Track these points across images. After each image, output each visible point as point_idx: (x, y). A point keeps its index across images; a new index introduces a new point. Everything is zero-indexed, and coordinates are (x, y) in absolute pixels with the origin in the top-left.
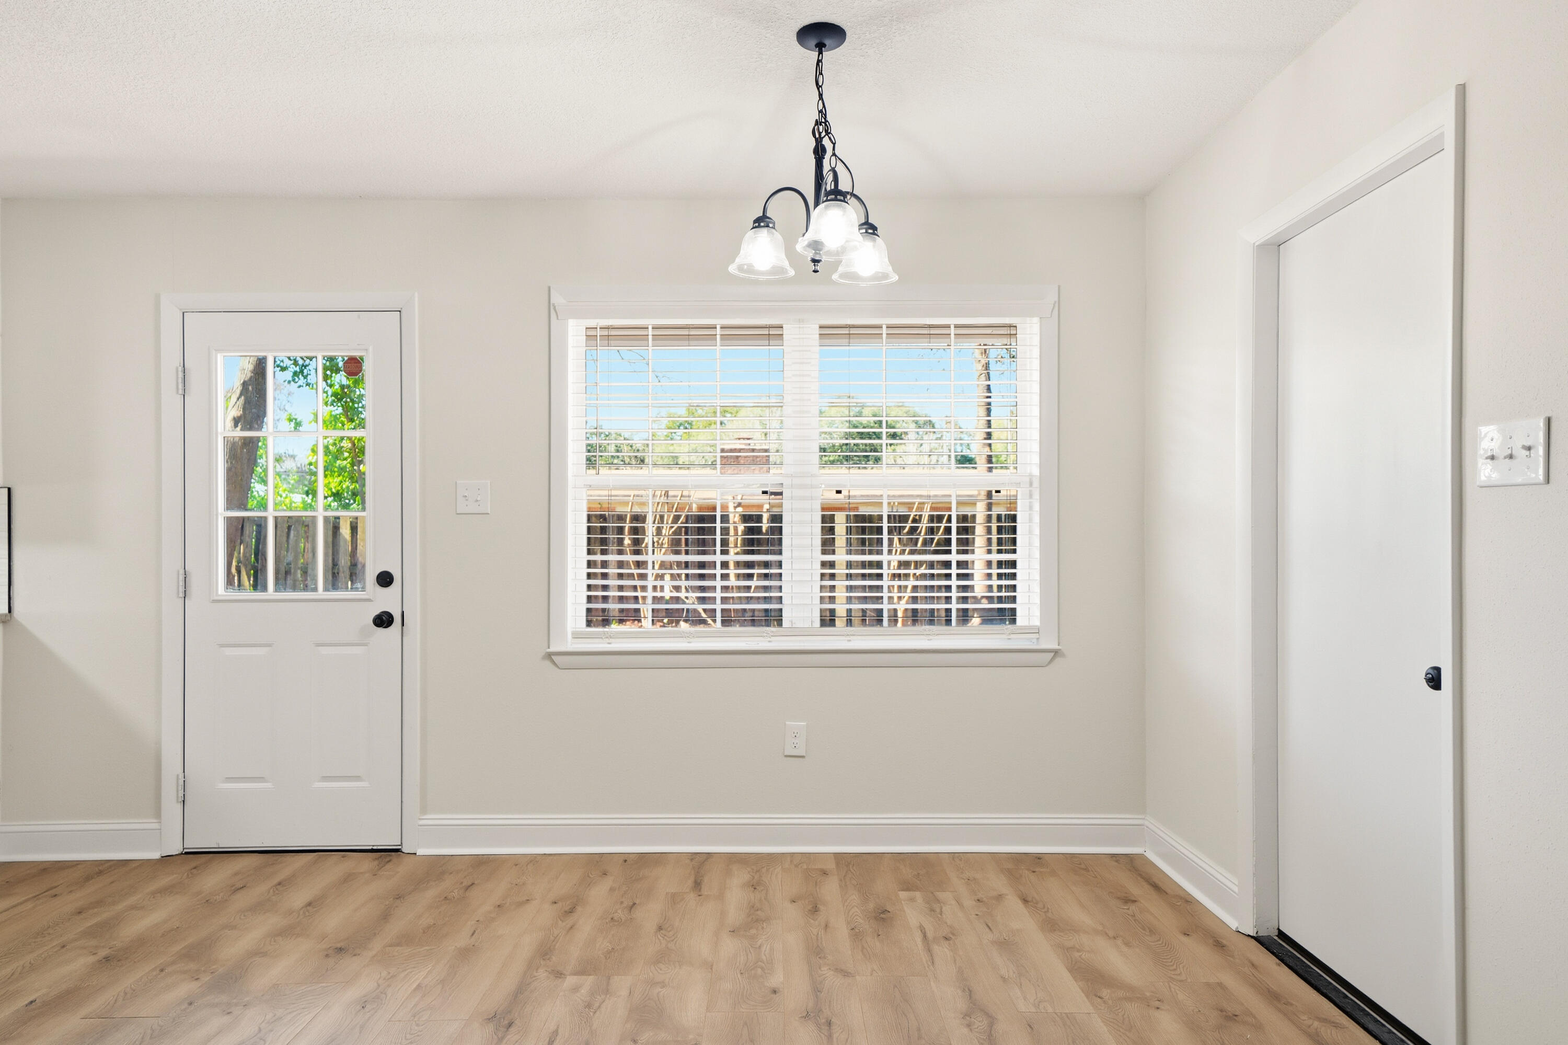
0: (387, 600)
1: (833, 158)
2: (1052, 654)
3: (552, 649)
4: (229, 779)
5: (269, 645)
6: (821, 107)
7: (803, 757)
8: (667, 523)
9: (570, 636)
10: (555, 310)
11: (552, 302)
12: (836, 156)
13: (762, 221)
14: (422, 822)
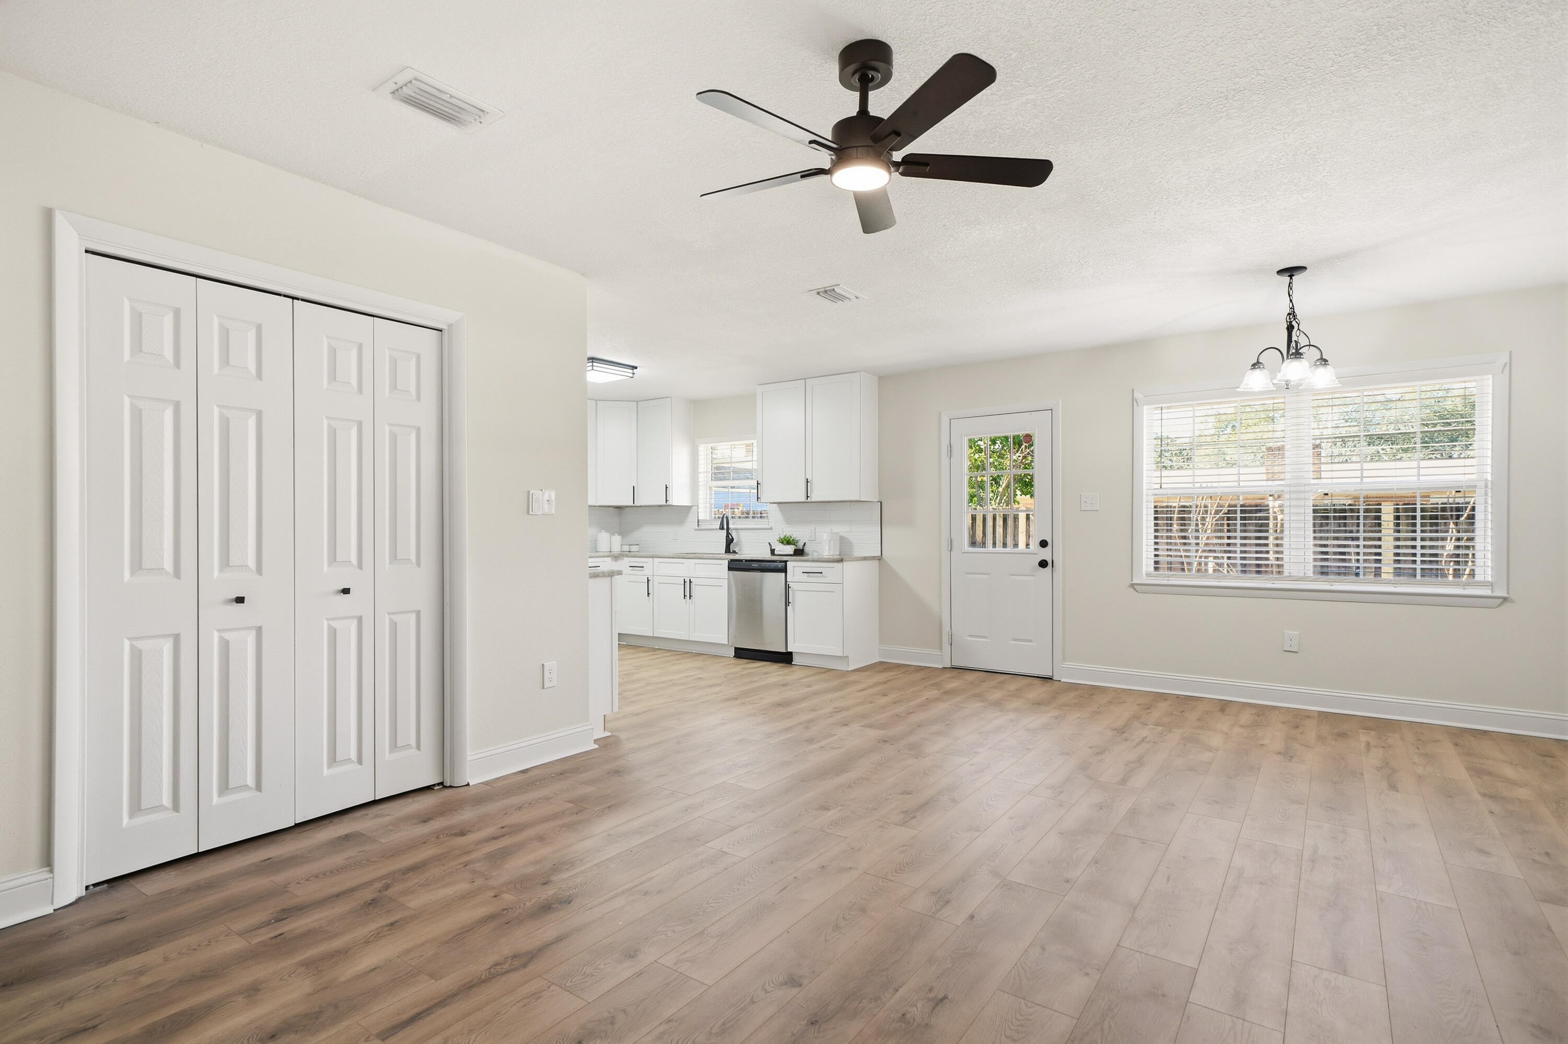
0: (1045, 554)
1: (1298, 331)
2: (1502, 600)
3: (1134, 582)
4: (970, 636)
5: (988, 574)
6: (1291, 306)
7: (1296, 652)
8: (1211, 514)
9: (1144, 575)
10: (1137, 402)
11: (1134, 397)
12: (1300, 330)
13: (1256, 365)
14: (1063, 666)
